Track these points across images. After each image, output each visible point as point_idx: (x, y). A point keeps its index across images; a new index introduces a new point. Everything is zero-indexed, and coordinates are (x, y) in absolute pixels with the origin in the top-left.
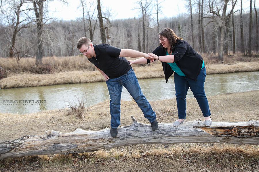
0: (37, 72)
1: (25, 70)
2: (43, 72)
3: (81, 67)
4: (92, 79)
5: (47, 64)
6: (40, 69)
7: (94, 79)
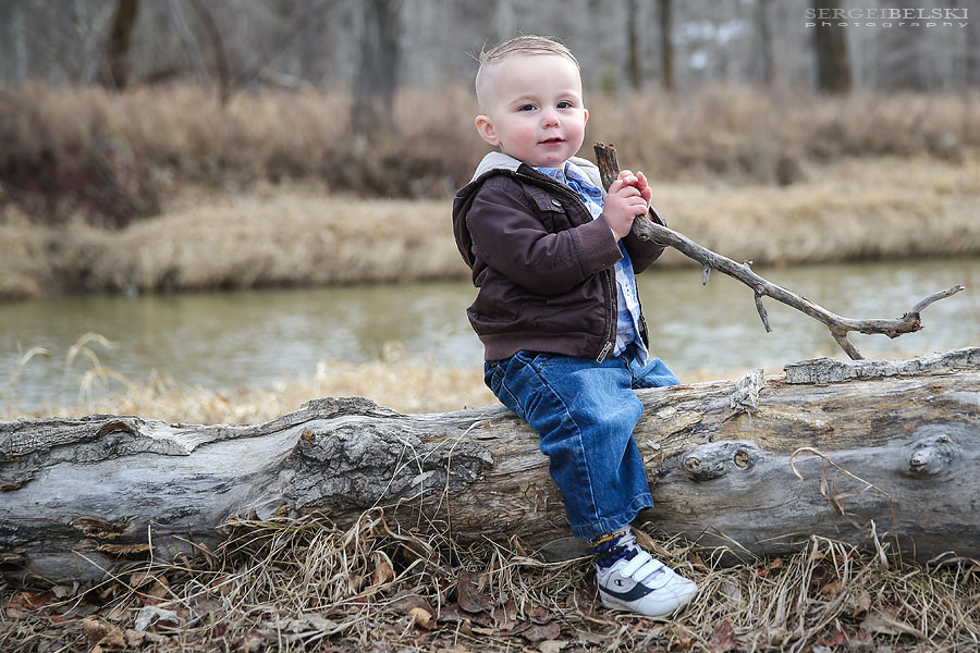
0: (374, 188)
1: (285, 167)
2: (417, 185)
3: (686, 162)
4: (801, 241)
5: (432, 135)
6: (391, 163)
7: (812, 241)
